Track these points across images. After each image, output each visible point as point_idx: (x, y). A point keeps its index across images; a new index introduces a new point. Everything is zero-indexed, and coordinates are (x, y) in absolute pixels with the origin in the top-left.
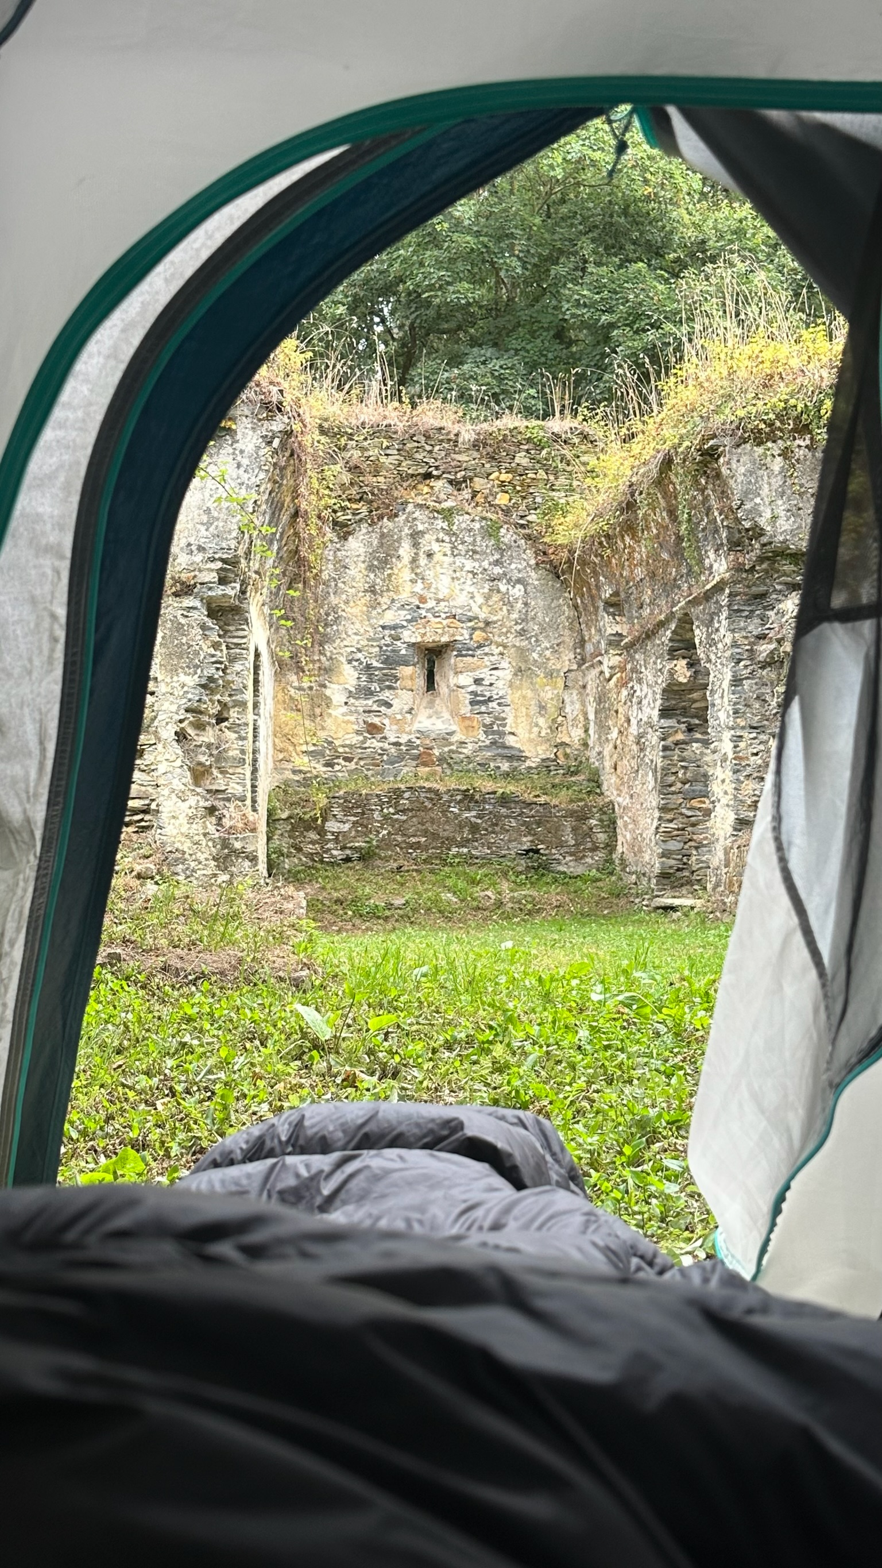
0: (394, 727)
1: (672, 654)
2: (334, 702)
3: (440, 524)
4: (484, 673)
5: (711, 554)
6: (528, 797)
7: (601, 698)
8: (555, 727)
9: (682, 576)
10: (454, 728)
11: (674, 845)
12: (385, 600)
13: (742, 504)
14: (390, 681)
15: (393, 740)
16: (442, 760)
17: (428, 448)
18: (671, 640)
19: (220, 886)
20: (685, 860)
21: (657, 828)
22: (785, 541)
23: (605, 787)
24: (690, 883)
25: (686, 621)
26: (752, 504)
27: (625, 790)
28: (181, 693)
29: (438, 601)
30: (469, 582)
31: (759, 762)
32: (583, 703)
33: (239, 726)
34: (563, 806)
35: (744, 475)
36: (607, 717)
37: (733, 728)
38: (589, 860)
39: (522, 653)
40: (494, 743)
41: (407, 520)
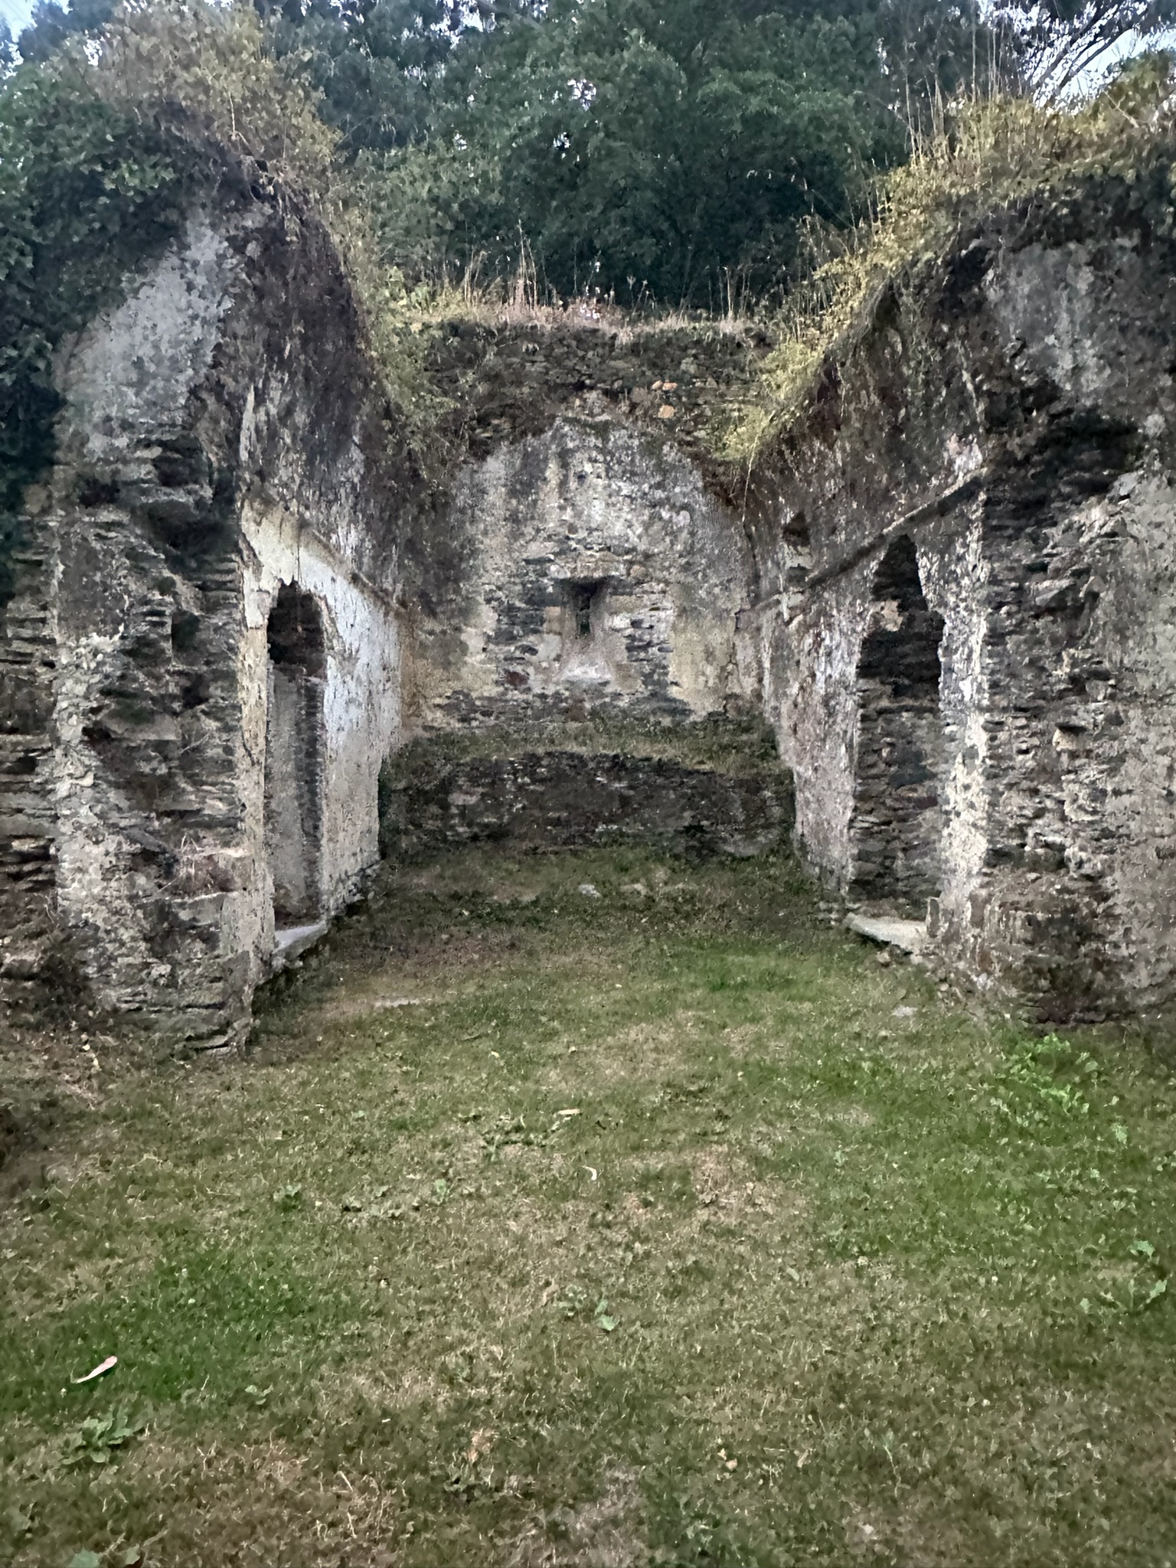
0: (540, 676)
1: (879, 593)
2: (471, 649)
3: (593, 441)
4: (643, 614)
5: (952, 444)
6: (689, 764)
7: (779, 644)
8: (724, 676)
9: (898, 484)
10: (608, 677)
11: (873, 845)
12: (529, 530)
14: (533, 624)
15: (538, 691)
16: (594, 713)
17: (581, 353)
18: (877, 573)
21: (852, 821)
22: (1095, 407)
23: (782, 749)
24: (894, 894)
26: (1041, 346)
27: (807, 760)
29: (590, 531)
30: (626, 509)
31: (1031, 764)
32: (758, 651)
33: (223, 709)
34: (732, 774)
35: (1029, 297)
36: (785, 668)
37: (989, 709)
38: (761, 839)
39: (687, 590)
40: (653, 695)
41: (554, 437)
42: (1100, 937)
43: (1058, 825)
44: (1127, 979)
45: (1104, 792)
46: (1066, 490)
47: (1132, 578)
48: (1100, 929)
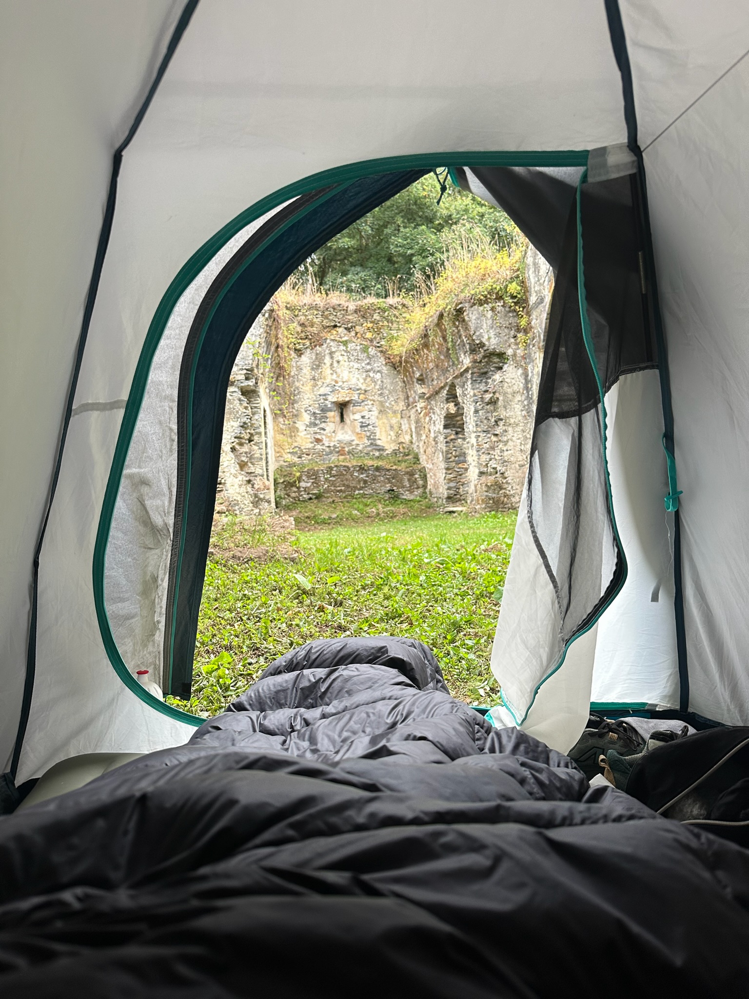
0: (328, 439)
1: (448, 400)
2: (300, 430)
3: (342, 348)
4: (365, 413)
5: (462, 356)
6: (388, 467)
7: (417, 421)
8: (398, 435)
9: (450, 366)
10: (354, 438)
11: (452, 484)
12: (320, 383)
13: (475, 333)
14: (323, 419)
15: (327, 445)
16: (349, 452)
17: (335, 314)
18: (447, 394)
19: (255, 515)
20: (457, 490)
21: (445, 477)
22: (495, 348)
23: (421, 460)
24: (460, 500)
25: (453, 386)
26: (479, 333)
27: (430, 461)
28: (232, 430)
29: (343, 382)
30: (356, 373)
31: (488, 446)
32: (410, 424)
33: (259, 443)
34: (403, 470)
35: (475, 320)
36: (420, 430)
37: (476, 432)
38: (416, 493)
39: (382, 403)
40: (372, 444)
41: (327, 347)
42: (505, 489)
43: (495, 462)
44: (513, 500)
45: (503, 450)
46: (492, 369)
47: (507, 393)
48: (505, 487)
